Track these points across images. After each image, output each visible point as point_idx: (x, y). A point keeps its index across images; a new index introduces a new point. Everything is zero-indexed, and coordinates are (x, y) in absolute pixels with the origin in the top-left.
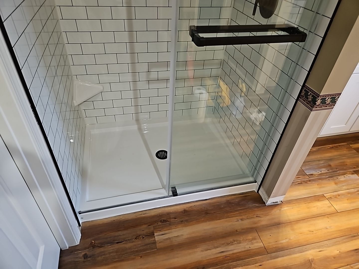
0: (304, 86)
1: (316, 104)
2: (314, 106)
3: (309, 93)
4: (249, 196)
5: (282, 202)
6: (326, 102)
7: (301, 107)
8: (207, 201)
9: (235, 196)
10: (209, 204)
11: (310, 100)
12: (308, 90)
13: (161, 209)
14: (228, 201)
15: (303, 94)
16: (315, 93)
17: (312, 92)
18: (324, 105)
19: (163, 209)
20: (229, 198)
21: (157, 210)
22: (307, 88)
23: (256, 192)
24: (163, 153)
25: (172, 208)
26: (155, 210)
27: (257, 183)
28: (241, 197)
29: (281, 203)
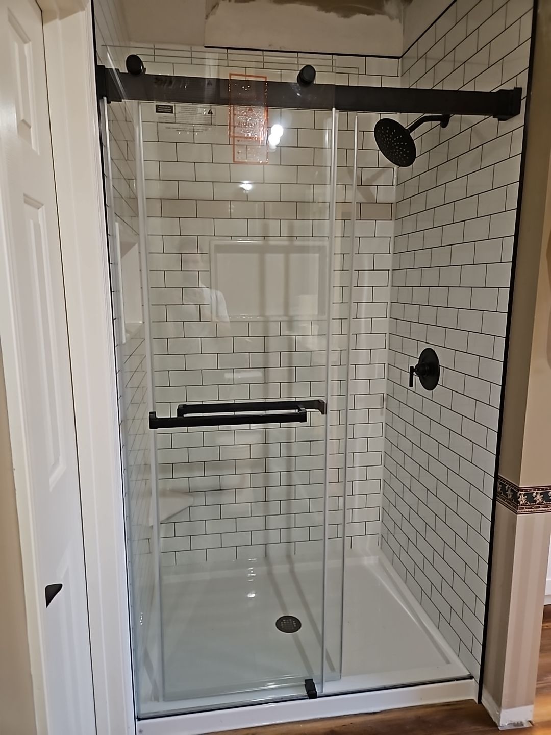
0: (497, 477)
1: (520, 503)
2: (518, 506)
3: (507, 487)
4: (461, 709)
5: (533, 725)
6: (535, 499)
7: (502, 509)
8: (377, 716)
9: (434, 709)
10: (382, 721)
11: (510, 497)
12: (504, 482)
13: (285, 727)
14: (420, 717)
15: (499, 490)
16: (513, 485)
17: (509, 485)
18: (534, 505)
19: (290, 727)
20: (420, 712)
21: (278, 728)
22: (501, 480)
23: (477, 702)
24: (289, 621)
25: (308, 726)
26: (274, 727)
27: (474, 679)
28: (446, 710)
29: (531, 726)
